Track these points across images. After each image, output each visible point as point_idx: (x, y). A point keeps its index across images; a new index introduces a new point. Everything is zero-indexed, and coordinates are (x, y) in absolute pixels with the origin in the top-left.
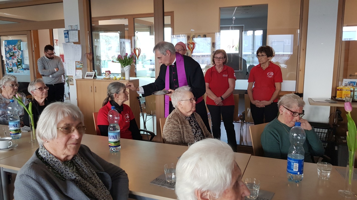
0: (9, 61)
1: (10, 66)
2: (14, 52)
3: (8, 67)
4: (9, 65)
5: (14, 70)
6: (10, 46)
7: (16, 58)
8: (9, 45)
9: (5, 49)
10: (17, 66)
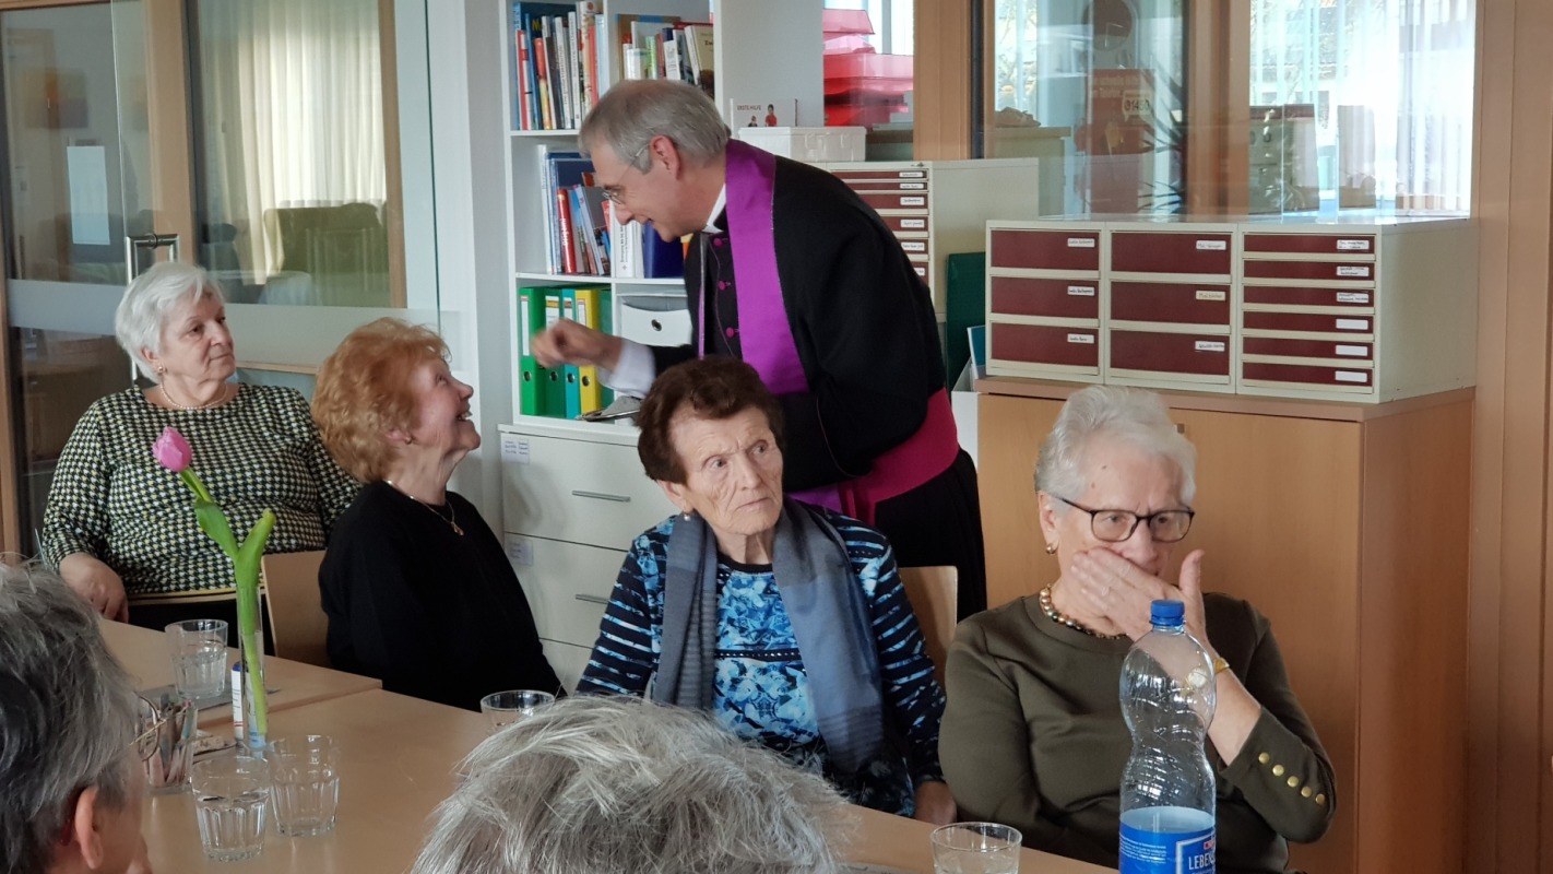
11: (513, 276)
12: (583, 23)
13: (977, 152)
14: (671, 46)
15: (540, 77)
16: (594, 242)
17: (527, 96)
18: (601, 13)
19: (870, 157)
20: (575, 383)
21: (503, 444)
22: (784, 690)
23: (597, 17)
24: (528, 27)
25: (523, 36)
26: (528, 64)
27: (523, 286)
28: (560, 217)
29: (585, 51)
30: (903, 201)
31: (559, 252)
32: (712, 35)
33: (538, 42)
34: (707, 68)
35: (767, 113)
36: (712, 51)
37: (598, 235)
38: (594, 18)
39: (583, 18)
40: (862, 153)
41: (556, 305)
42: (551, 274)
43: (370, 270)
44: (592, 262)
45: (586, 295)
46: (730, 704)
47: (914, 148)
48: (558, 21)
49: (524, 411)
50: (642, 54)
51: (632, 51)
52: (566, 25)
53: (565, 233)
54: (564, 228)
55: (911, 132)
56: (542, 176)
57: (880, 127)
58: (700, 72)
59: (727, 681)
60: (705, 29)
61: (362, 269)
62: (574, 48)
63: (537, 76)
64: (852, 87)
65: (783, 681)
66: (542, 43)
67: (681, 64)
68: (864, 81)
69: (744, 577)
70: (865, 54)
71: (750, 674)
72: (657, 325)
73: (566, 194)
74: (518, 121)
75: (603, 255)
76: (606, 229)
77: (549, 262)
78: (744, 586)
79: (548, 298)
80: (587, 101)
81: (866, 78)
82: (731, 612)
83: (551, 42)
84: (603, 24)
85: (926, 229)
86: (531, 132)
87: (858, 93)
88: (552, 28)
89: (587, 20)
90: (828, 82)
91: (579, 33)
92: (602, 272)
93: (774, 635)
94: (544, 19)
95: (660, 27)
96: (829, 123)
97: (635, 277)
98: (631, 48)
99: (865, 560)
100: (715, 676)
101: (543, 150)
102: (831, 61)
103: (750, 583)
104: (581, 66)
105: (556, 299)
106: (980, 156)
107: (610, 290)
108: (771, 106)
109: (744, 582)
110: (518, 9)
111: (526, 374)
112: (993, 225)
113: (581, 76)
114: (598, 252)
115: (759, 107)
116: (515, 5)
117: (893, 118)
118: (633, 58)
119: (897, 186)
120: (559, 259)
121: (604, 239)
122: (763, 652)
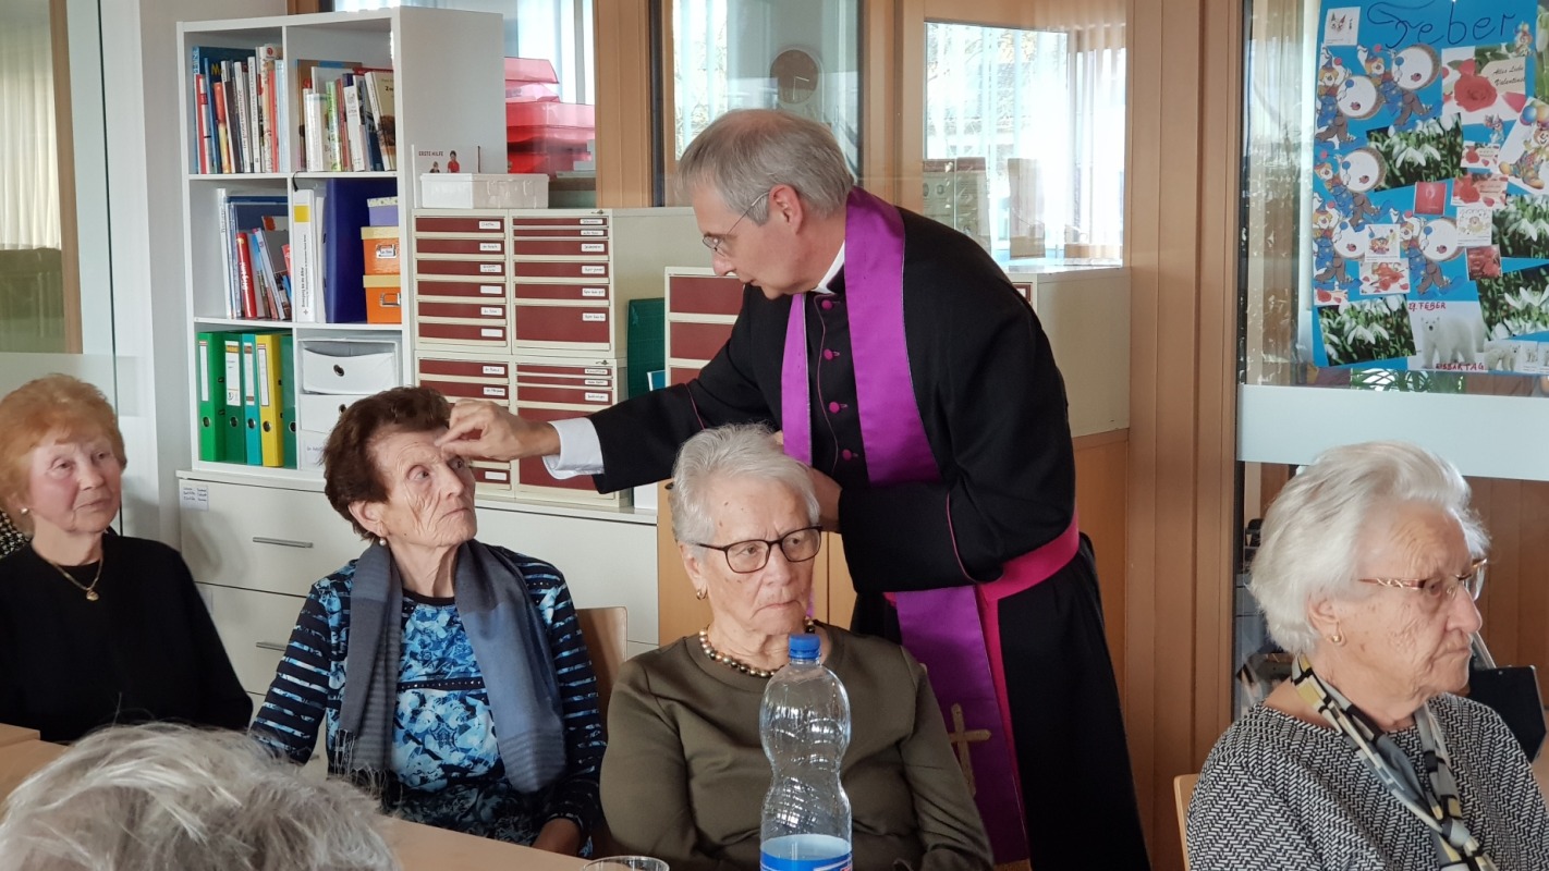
0: (1362, 240)
1: (1367, 288)
2: (1457, 130)
3: (1344, 305)
4: (1353, 287)
5: (1418, 342)
6: (1413, 67)
7: (1480, 205)
8: (1397, 46)
9: (1327, 95)
10: (1481, 287)
11: (191, 320)
12: (263, 68)
13: (658, 200)
14: (351, 92)
15: (219, 122)
16: (274, 286)
17: (206, 140)
18: (280, 58)
19: (552, 205)
20: (256, 428)
21: (181, 490)
22: (463, 720)
23: (277, 62)
24: (207, 71)
25: (201, 81)
26: (207, 108)
27: (202, 331)
28: (240, 261)
29: (264, 96)
30: (584, 248)
31: (238, 297)
32: (392, 81)
33: (217, 86)
34: (387, 114)
35: (449, 159)
36: (393, 97)
37: (279, 280)
38: (273, 62)
39: (263, 63)
40: (545, 201)
41: (236, 350)
42: (230, 318)
43: (46, 315)
44: (272, 305)
45: (266, 339)
46: (409, 736)
47: (597, 196)
48: (238, 65)
49: (203, 457)
50: (321, 99)
51: (312, 96)
52: (245, 70)
53: (245, 277)
54: (244, 272)
55: (594, 179)
56: (221, 219)
57: (564, 175)
58: (381, 118)
59: (408, 713)
60: (385, 75)
61: (38, 314)
62: (253, 93)
63: (216, 120)
64: (536, 135)
65: (462, 710)
66: (221, 88)
67: (361, 110)
68: (547, 129)
69: (429, 610)
70: (548, 103)
71: (429, 705)
72: (339, 371)
73: (245, 237)
74: (197, 164)
75: (284, 300)
76: (287, 274)
77: (229, 307)
78: (429, 619)
79: (227, 343)
80: (266, 145)
81: (548, 126)
82: (415, 646)
83: (230, 86)
84: (283, 69)
85: (606, 275)
86: (209, 176)
87: (542, 140)
88: (231, 73)
89: (267, 64)
90: (511, 130)
91: (259, 78)
92: (282, 316)
93: (454, 664)
94: (223, 63)
95: (340, 73)
96: (512, 170)
97: (316, 322)
98: (310, 93)
99: (543, 591)
100: (396, 709)
101: (222, 194)
102: (513, 109)
103: (434, 617)
104: (260, 111)
105: (236, 343)
106: (661, 205)
107: (291, 335)
108: (453, 153)
109: (429, 615)
110: (197, 53)
111: (205, 420)
112: (671, 271)
113: (261, 120)
114: (279, 297)
115: (441, 153)
116: (194, 49)
117: (577, 165)
118: (312, 103)
119: (577, 233)
120: (238, 303)
121: (285, 284)
122: (443, 681)
